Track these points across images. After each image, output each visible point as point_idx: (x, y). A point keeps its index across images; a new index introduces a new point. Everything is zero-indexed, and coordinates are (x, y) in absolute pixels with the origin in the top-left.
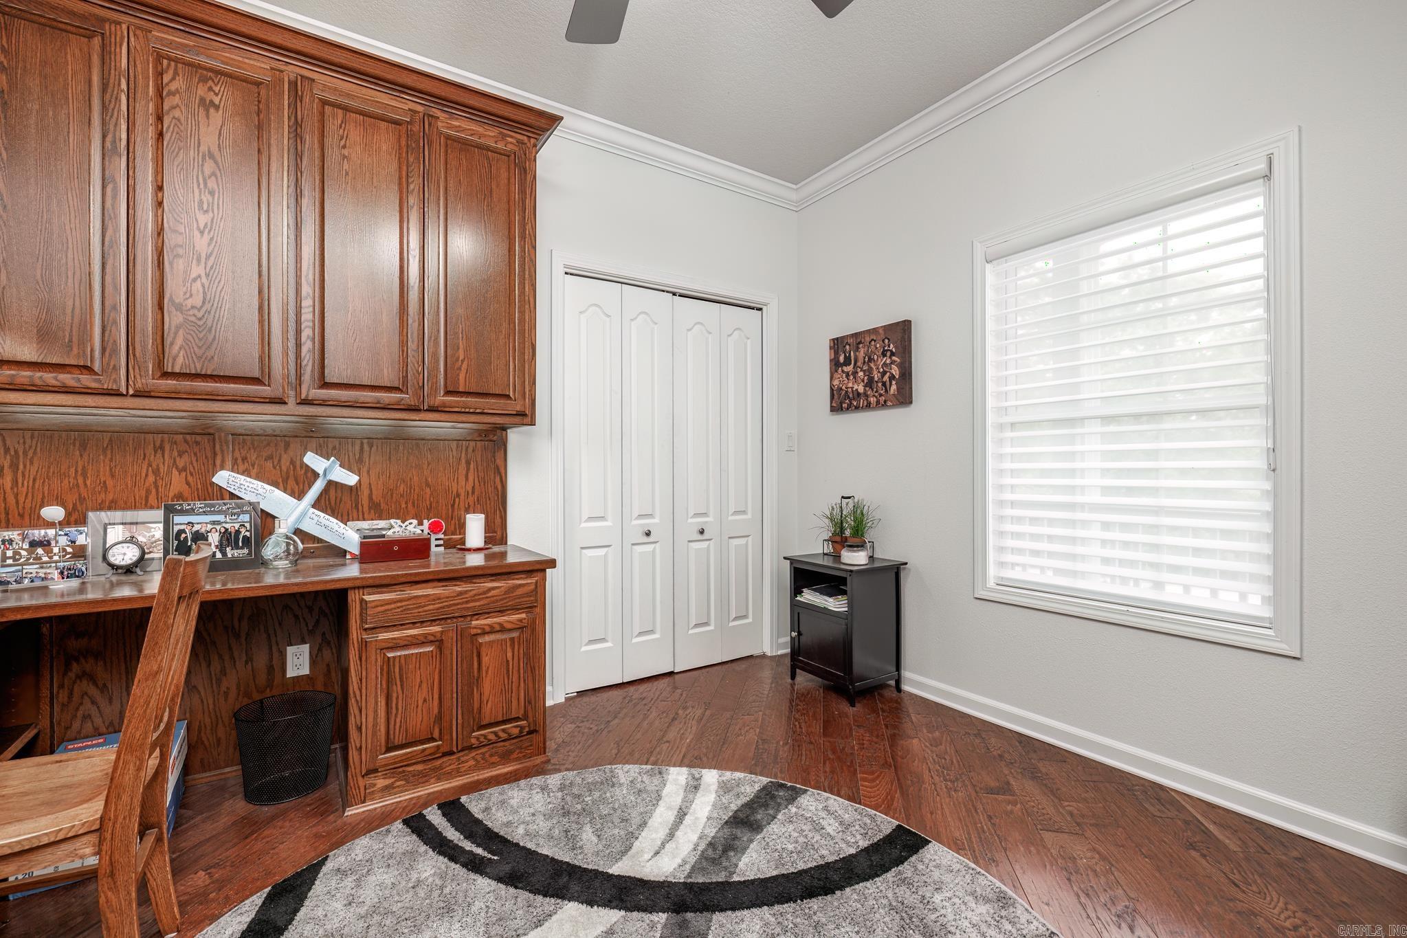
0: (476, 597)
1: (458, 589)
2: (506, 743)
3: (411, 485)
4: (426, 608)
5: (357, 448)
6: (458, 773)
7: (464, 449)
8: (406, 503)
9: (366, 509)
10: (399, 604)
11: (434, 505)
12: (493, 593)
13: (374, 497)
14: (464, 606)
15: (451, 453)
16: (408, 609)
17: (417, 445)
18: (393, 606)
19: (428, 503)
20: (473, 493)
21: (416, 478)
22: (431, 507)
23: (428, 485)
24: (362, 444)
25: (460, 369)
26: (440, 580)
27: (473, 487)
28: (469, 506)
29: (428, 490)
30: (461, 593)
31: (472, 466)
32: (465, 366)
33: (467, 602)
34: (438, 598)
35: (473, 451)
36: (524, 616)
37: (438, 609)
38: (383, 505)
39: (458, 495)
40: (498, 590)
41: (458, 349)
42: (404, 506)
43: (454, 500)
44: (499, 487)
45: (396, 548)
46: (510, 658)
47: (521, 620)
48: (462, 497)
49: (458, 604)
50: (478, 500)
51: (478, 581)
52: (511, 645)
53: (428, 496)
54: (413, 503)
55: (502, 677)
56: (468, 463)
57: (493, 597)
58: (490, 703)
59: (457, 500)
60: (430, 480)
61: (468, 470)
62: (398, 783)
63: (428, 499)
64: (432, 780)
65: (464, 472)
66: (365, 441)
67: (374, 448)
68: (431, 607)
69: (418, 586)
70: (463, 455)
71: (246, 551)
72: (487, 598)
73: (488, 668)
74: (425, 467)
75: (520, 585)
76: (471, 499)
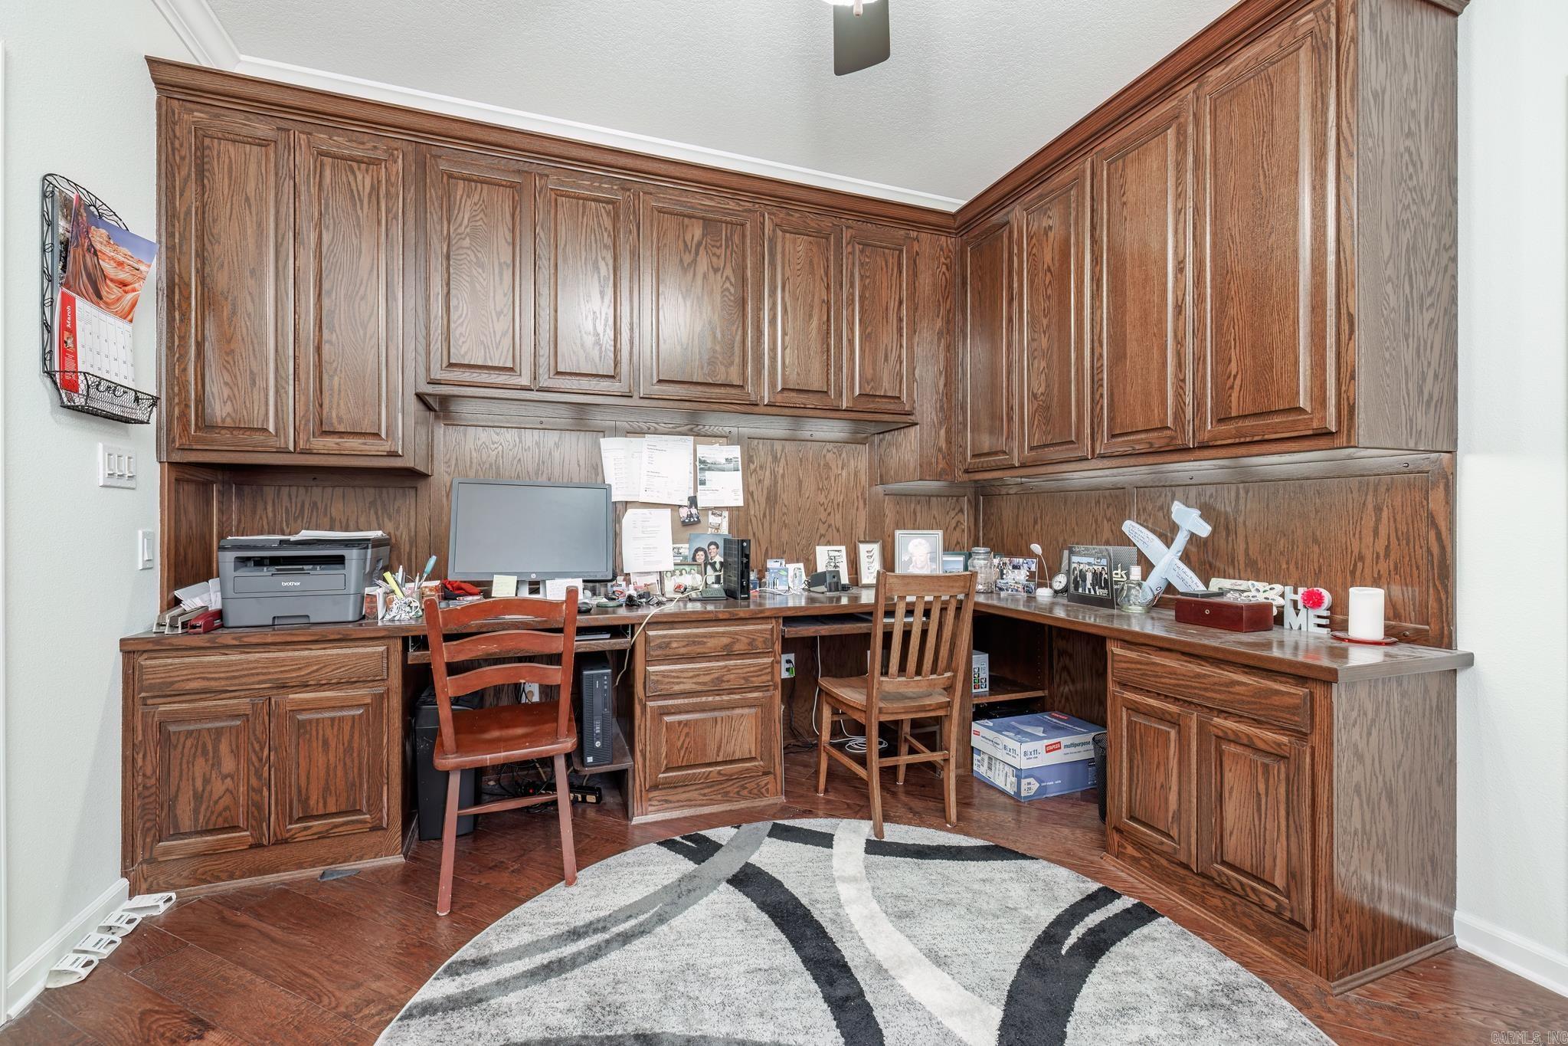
0: (1217, 687)
1: (1198, 669)
2: (1267, 915)
3: (1293, 542)
4: (1163, 680)
5: (1233, 494)
6: (1202, 903)
7: (1371, 488)
8: (1287, 563)
9: (1242, 566)
10: (1139, 666)
11: (1324, 569)
12: (1237, 689)
13: (1251, 553)
14: (1203, 693)
15: (1350, 496)
16: (1146, 675)
17: (1301, 487)
18: (1133, 666)
19: (1316, 566)
20: (1387, 555)
21: (1299, 532)
22: (1320, 571)
23: (1315, 541)
24: (1238, 489)
25: (1232, 387)
26: (1183, 653)
27: (1387, 547)
28: (1380, 576)
29: (1316, 548)
30: (1198, 676)
31: (1385, 514)
32: (1238, 382)
33: (1205, 689)
34: (1173, 673)
35: (1388, 490)
36: (1285, 739)
37: (1174, 685)
38: (1260, 564)
39: (1361, 558)
40: (1244, 688)
41: (1230, 361)
42: (1284, 566)
43: (1355, 565)
44: (1436, 550)
45: (1207, 612)
46: (1262, 790)
47: (1279, 745)
48: (1368, 561)
49: (1195, 688)
50: (1396, 568)
51: (1226, 668)
52: (1263, 773)
53: (1316, 556)
54: (1296, 563)
55: (1250, 812)
56: (1378, 509)
57: (1238, 694)
58: (1234, 838)
59: (1360, 565)
60: (1318, 533)
61: (1378, 520)
62: (1143, 863)
63: (1316, 560)
64: (1175, 887)
65: (1372, 524)
66: (1241, 485)
67: (1250, 494)
68: (1167, 680)
69: (1162, 653)
70: (1370, 498)
71: (1106, 591)
72: (1229, 692)
73: (1232, 788)
74: (1312, 515)
75: (1277, 692)
76: (1383, 566)
